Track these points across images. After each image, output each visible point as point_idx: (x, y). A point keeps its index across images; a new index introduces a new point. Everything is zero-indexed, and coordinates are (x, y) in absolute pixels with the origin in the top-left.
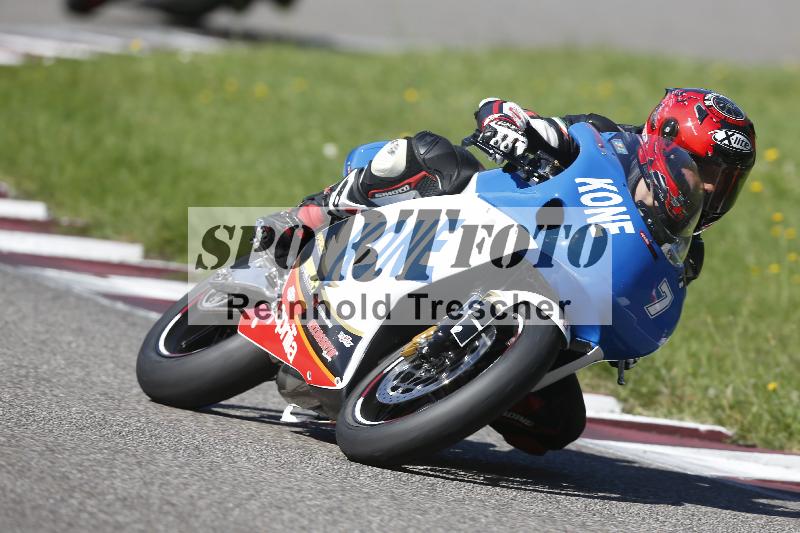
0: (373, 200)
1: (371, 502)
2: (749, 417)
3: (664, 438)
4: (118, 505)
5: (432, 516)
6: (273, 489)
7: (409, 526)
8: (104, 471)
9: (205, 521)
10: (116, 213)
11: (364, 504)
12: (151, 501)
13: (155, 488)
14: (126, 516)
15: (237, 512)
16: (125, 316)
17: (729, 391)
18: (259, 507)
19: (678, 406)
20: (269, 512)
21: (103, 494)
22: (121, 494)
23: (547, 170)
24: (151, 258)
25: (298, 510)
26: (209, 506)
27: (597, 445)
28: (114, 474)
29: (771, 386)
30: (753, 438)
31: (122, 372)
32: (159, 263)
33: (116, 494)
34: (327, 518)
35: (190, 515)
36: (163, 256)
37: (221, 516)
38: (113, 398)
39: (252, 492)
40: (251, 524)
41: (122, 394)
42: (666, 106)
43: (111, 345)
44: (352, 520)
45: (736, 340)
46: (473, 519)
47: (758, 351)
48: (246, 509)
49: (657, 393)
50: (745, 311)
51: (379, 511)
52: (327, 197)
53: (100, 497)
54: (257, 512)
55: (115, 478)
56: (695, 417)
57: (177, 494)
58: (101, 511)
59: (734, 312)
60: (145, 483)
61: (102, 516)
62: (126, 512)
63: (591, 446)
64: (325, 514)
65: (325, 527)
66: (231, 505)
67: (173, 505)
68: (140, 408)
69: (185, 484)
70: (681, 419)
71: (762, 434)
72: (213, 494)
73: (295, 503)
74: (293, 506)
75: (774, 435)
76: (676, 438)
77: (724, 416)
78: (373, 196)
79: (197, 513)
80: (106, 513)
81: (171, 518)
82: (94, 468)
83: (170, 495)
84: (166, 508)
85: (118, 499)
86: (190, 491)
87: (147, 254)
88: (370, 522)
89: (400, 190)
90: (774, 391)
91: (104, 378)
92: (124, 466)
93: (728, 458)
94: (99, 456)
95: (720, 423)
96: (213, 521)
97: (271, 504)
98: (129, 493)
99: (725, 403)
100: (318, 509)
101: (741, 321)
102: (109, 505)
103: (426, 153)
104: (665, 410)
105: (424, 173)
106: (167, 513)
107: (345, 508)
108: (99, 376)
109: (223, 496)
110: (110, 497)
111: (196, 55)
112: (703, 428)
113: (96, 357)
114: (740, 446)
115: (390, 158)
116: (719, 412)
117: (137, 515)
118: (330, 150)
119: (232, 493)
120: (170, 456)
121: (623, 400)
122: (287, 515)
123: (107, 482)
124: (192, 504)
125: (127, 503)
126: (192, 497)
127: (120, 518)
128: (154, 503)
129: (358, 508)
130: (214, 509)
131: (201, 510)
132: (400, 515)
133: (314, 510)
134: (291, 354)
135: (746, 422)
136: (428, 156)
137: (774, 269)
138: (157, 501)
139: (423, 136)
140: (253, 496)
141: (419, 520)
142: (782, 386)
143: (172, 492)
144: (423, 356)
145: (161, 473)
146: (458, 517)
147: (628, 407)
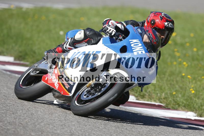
0: (75, 46)
1: (72, 123)
2: (169, 101)
3: (147, 106)
4: (8, 124)
5: (88, 127)
6: (47, 120)
7: (82, 129)
8: (4, 115)
9: (30, 128)
10: (7, 49)
11: (70, 124)
12: (16, 123)
13: (17, 120)
14: (10, 127)
15: (38, 126)
16: (9, 75)
17: (163, 94)
18: (44, 125)
19: (150, 98)
20: (46, 126)
21: (4, 121)
22: (9, 121)
23: (121, 37)
24: (16, 61)
25: (54, 125)
26: (31, 124)
27: (130, 108)
28: (7, 116)
29: (174, 93)
30: (169, 107)
31: (9, 90)
32: (18, 62)
33: (7, 121)
34: (61, 127)
35: (26, 127)
36: (19, 60)
37: (34, 127)
38: (6, 97)
39: (42, 121)
40: (42, 129)
41: (9, 95)
42: (152, 16)
43: (6, 83)
44: (67, 128)
45: (165, 82)
46: (98, 127)
47: (171, 84)
48: (40, 125)
49: (145, 95)
50: (167, 74)
51: (74, 125)
52: (63, 45)
53: (3, 122)
54: (43, 126)
55: (7, 117)
56: (155, 101)
57: (23, 121)
58: (3, 126)
59: (164, 74)
60: (15, 118)
61: (4, 127)
62: (10, 126)
63: (128, 109)
64: (61, 126)
65: (60, 129)
66: (37, 124)
67: (22, 124)
68: (13, 99)
69: (25, 119)
70: (151, 102)
71: (172, 105)
72: (32, 121)
73: (53, 123)
74: (52, 124)
75: (175, 106)
76: (150, 107)
77: (162, 101)
78: (75, 45)
79: (28, 126)
80: (5, 126)
81: (21, 127)
82: (2, 115)
83: (21, 121)
84: (20, 125)
85: (8, 123)
86: (26, 120)
87: (15, 60)
88: (72, 128)
89: (82, 43)
90: (175, 94)
91: (4, 91)
92: (9, 114)
93: (163, 112)
94: (3, 112)
95: (161, 103)
96: (32, 128)
97: (47, 124)
98: (10, 121)
99: (162, 97)
100: (59, 125)
101: (166, 76)
102: (5, 124)
103: (89, 33)
104: (147, 99)
105: (88, 39)
106: (21, 126)
107: (66, 125)
108: (3, 91)
109: (34, 122)
110: (6, 122)
111: (27, 9)
112: (157, 104)
113: (2, 86)
114: (166, 108)
115: (80, 35)
116: (161, 100)
117: (13, 127)
118: (62, 33)
119: (37, 121)
120: (21, 111)
121: (136, 97)
122: (51, 126)
123: (5, 118)
124: (27, 124)
125: (10, 124)
126: (27, 122)
127: (8, 127)
128: (17, 124)
129: (69, 125)
130: (32, 125)
131: (29, 125)
132: (80, 126)
133: (58, 125)
134: (57, 87)
135: (168, 103)
136: (89, 34)
137: (175, 63)
138: (18, 123)
139: (88, 29)
140: (42, 122)
141: (84, 128)
142: (177, 93)
143: (22, 121)
144: (93, 87)
145: (19, 116)
146: (94, 127)
147: (137, 98)
